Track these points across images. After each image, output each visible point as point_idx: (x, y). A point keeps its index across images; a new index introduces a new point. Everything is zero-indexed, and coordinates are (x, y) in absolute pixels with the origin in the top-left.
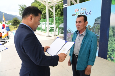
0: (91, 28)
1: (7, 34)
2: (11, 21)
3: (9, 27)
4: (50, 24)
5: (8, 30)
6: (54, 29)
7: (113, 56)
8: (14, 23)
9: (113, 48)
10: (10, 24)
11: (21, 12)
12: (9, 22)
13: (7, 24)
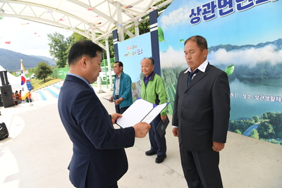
1: (30, 95)
2: (35, 69)
3: (32, 82)
5: (30, 87)
8: (41, 73)
10: (32, 76)
11: (53, 50)
12: (31, 72)
13: (27, 76)
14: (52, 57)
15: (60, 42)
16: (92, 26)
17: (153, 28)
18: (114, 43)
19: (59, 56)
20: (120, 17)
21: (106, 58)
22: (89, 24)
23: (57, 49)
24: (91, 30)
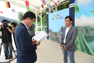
0: (63, 28)
4: (38, 25)
6: (41, 29)
7: (78, 46)
9: (77, 41)
11: (19, 18)
14: (19, 20)
15: (22, 15)
16: (36, 7)
17: (71, 6)
18: (47, 14)
19: (21, 20)
20: (50, 3)
21: (40, 21)
22: (35, 7)
23: (20, 17)
24: (35, 9)
